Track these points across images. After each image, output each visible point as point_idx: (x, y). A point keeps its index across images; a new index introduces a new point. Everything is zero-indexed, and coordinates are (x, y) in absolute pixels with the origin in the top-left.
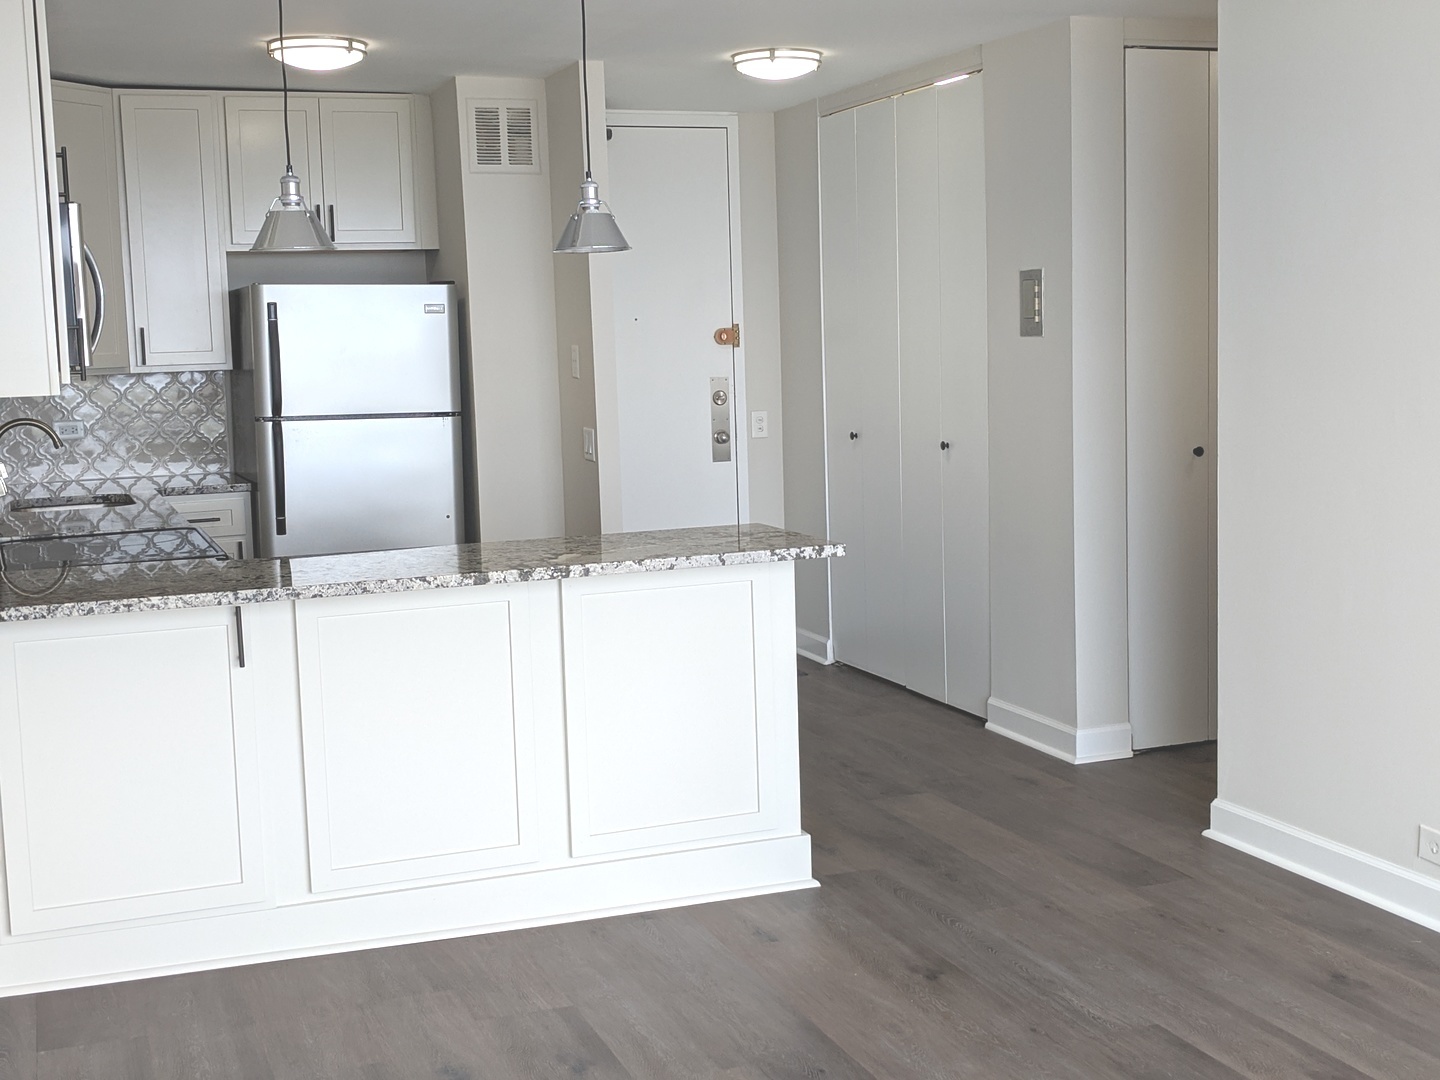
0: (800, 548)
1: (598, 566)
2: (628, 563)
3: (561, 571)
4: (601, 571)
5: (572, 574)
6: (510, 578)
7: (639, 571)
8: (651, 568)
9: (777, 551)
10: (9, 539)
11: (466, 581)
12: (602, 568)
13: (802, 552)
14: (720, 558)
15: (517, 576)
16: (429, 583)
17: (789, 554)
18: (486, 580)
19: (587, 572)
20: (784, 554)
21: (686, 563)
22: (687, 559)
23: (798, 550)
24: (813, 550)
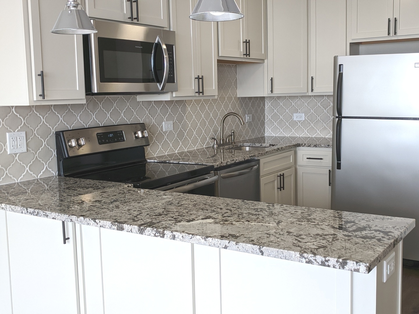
0: (325, 257)
1: (181, 235)
2: (198, 237)
3: (159, 232)
4: (182, 238)
5: (165, 236)
6: (133, 230)
7: (205, 244)
8: (213, 244)
9: (305, 255)
10: (153, 161)
11: (113, 227)
12: (182, 237)
13: (327, 261)
14: (260, 249)
15: (137, 230)
16: (97, 224)
17: (315, 260)
18: (122, 229)
19: (174, 237)
20: (312, 259)
21: (236, 247)
22: (236, 244)
23: (324, 259)
24: (337, 262)
